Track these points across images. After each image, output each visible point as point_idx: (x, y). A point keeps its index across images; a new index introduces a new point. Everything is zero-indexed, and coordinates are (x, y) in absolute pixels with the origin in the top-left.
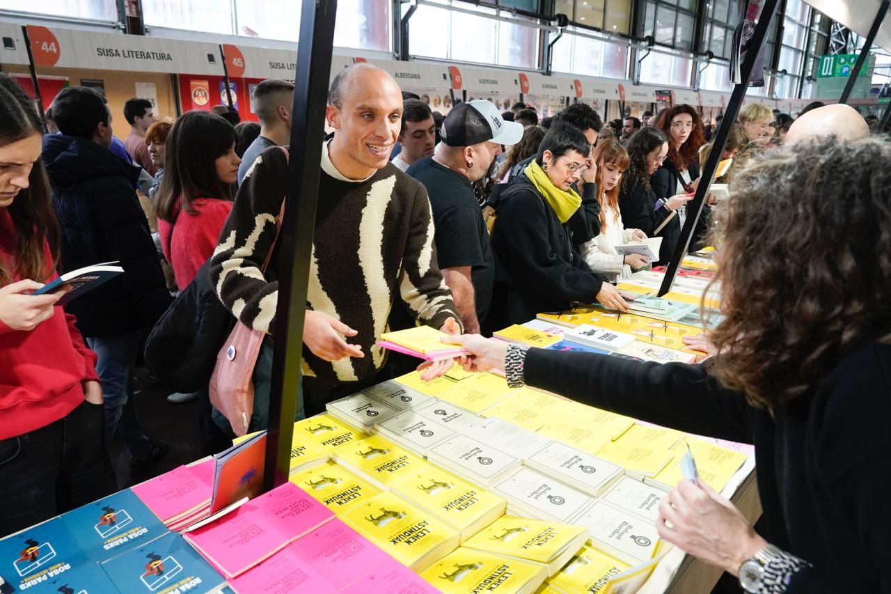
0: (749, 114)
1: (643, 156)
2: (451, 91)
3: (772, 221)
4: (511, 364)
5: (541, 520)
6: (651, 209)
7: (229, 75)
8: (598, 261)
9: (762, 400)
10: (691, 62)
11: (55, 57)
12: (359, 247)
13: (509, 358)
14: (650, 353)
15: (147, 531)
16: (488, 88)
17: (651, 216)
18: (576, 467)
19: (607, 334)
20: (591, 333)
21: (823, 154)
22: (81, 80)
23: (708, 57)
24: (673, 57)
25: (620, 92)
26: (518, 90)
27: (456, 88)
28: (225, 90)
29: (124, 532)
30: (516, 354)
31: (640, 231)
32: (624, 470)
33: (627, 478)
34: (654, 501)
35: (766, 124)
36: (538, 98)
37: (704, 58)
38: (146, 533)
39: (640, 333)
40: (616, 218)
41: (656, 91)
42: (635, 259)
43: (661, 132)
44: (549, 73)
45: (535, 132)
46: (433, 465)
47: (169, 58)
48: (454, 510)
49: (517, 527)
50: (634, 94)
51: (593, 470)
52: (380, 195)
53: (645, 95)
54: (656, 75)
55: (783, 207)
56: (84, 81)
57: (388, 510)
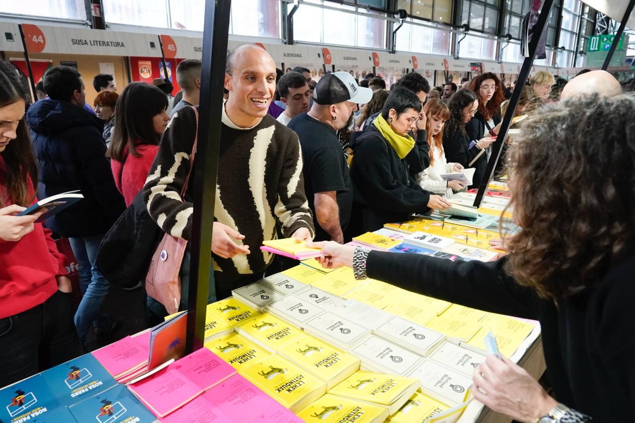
0: (537, 78)
1: (460, 110)
2: (324, 65)
3: (552, 161)
4: (357, 263)
5: (385, 374)
6: (466, 148)
7: (166, 57)
8: (429, 185)
9: (549, 294)
10: (496, 42)
11: (42, 46)
12: (249, 177)
13: (356, 258)
14: (465, 252)
15: (102, 383)
16: (350, 63)
17: (467, 153)
18: (411, 335)
19: (435, 239)
20: (423, 238)
21: (588, 108)
22: (61, 62)
23: (508, 38)
24: (483, 39)
25: (445, 64)
26: (372, 64)
27: (327, 64)
28: (163, 68)
29: (86, 384)
30: (361, 255)
31: (459, 164)
32: (446, 337)
33: (448, 343)
34: (467, 359)
35: (549, 86)
36: (386, 70)
37: (505, 39)
38: (102, 385)
39: (458, 237)
40: (441, 155)
41: (471, 64)
42: (455, 184)
43: (473, 93)
44: (394, 52)
45: (383, 93)
46: (308, 334)
47: (123, 45)
48: (322, 367)
49: (368, 379)
50: (455, 66)
51: (423, 337)
52: (264, 139)
53: (463, 66)
54: (471, 52)
55: (560, 150)
56: (63, 63)
57: (275, 368)
